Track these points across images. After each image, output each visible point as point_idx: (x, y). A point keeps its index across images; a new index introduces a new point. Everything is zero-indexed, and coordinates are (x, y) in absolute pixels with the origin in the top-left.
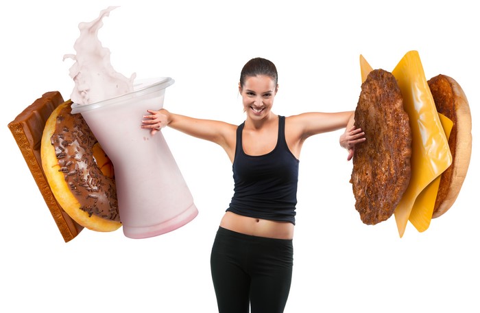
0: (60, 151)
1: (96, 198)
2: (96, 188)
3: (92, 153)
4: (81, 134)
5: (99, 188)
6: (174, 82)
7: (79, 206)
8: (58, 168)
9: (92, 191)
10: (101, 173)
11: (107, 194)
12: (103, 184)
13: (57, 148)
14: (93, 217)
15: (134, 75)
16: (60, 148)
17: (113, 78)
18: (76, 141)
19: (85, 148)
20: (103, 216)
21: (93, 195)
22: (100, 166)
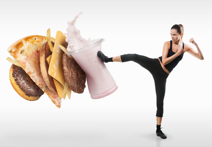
0: (16, 78)
1: (30, 91)
2: (29, 87)
3: (26, 77)
4: (21, 72)
5: (30, 87)
6: (104, 40)
7: (25, 94)
8: (16, 84)
9: (28, 89)
10: (30, 83)
11: (33, 89)
12: (31, 86)
13: (15, 78)
14: (30, 97)
15: (90, 39)
16: (16, 77)
17: (81, 40)
18: (20, 74)
19: (23, 76)
20: (33, 96)
21: (29, 90)
22: (29, 81)
